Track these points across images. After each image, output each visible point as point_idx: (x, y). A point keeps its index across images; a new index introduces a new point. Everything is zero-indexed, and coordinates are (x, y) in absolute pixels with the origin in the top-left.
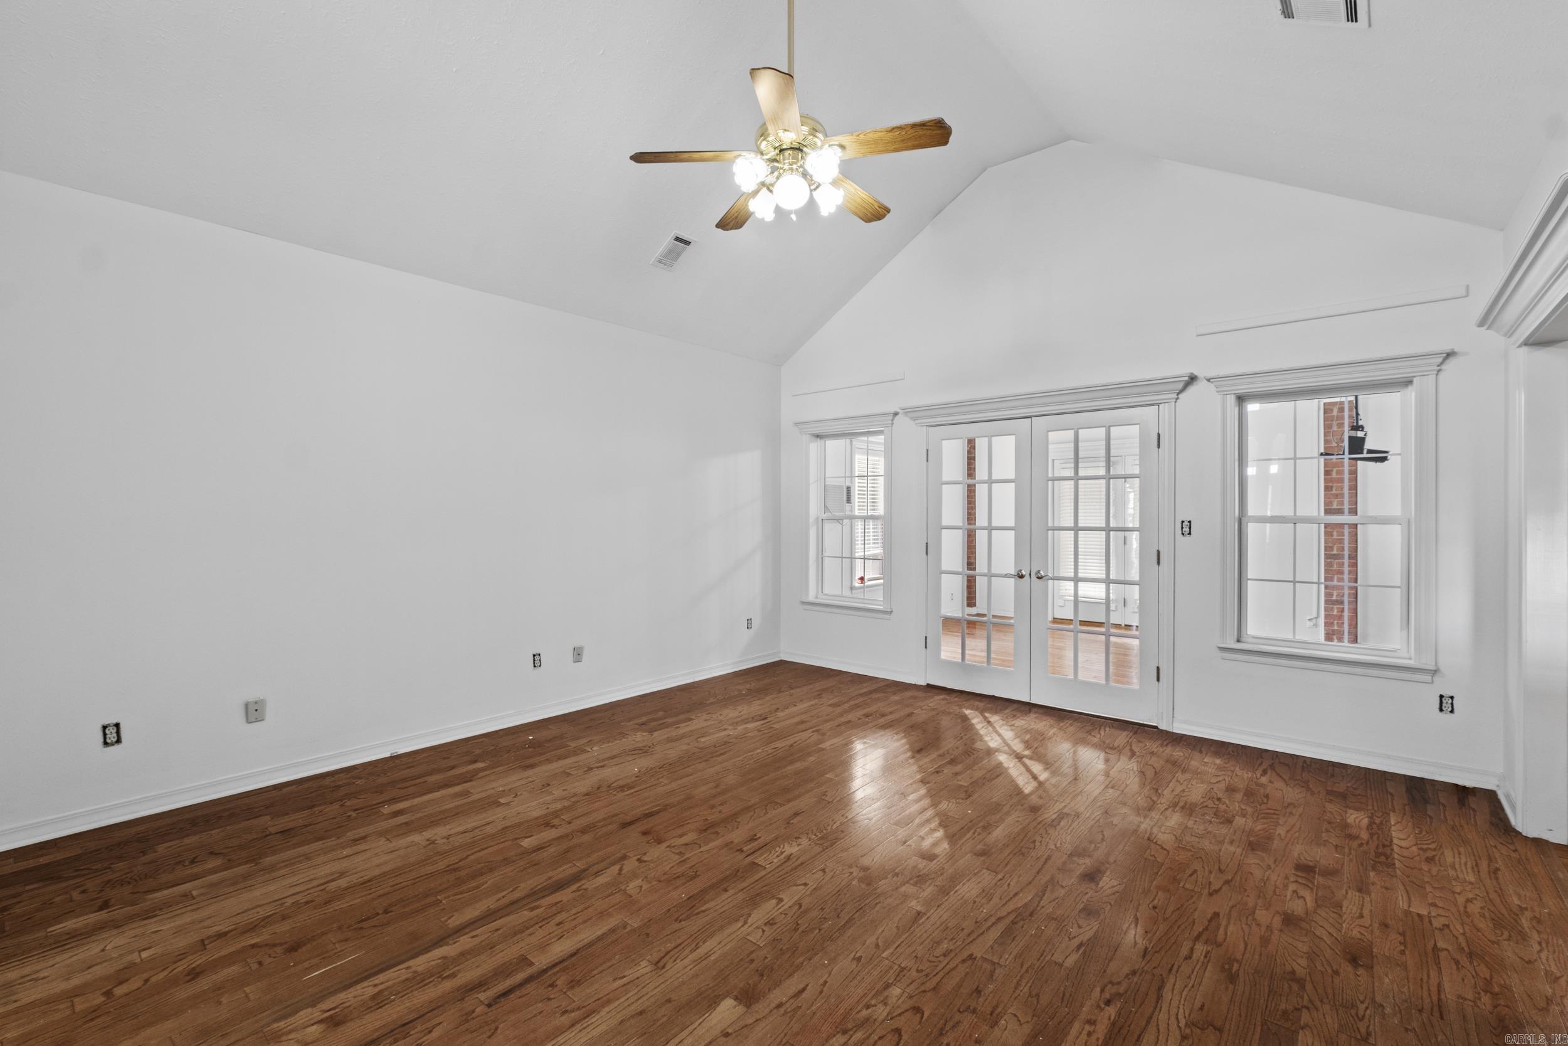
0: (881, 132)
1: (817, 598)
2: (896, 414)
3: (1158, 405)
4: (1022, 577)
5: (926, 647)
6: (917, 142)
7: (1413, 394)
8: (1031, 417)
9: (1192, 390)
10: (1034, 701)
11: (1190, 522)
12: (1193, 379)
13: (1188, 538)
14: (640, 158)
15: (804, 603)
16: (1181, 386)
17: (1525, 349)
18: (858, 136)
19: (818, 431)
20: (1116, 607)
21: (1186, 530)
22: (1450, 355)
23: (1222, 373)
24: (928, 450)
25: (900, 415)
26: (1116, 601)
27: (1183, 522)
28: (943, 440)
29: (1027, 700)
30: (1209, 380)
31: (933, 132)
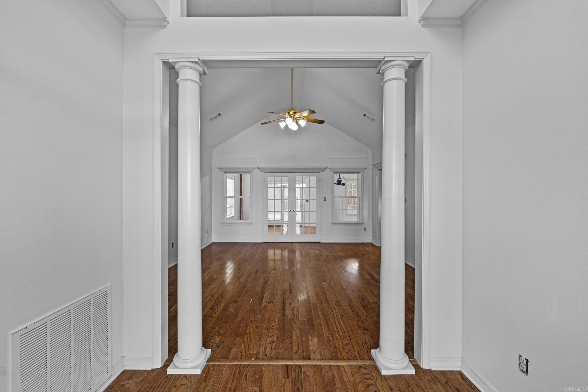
2: (255, 168)
3: (320, 172)
5: (264, 232)
6: (317, 122)
7: (360, 175)
8: (292, 172)
9: (326, 170)
10: (293, 241)
12: (326, 168)
13: (325, 201)
15: (221, 223)
16: (324, 169)
17: (379, 170)
19: (226, 171)
21: (325, 199)
22: (366, 168)
23: (332, 167)
24: (264, 179)
28: (268, 176)
29: (291, 241)
30: (329, 168)
31: (322, 122)
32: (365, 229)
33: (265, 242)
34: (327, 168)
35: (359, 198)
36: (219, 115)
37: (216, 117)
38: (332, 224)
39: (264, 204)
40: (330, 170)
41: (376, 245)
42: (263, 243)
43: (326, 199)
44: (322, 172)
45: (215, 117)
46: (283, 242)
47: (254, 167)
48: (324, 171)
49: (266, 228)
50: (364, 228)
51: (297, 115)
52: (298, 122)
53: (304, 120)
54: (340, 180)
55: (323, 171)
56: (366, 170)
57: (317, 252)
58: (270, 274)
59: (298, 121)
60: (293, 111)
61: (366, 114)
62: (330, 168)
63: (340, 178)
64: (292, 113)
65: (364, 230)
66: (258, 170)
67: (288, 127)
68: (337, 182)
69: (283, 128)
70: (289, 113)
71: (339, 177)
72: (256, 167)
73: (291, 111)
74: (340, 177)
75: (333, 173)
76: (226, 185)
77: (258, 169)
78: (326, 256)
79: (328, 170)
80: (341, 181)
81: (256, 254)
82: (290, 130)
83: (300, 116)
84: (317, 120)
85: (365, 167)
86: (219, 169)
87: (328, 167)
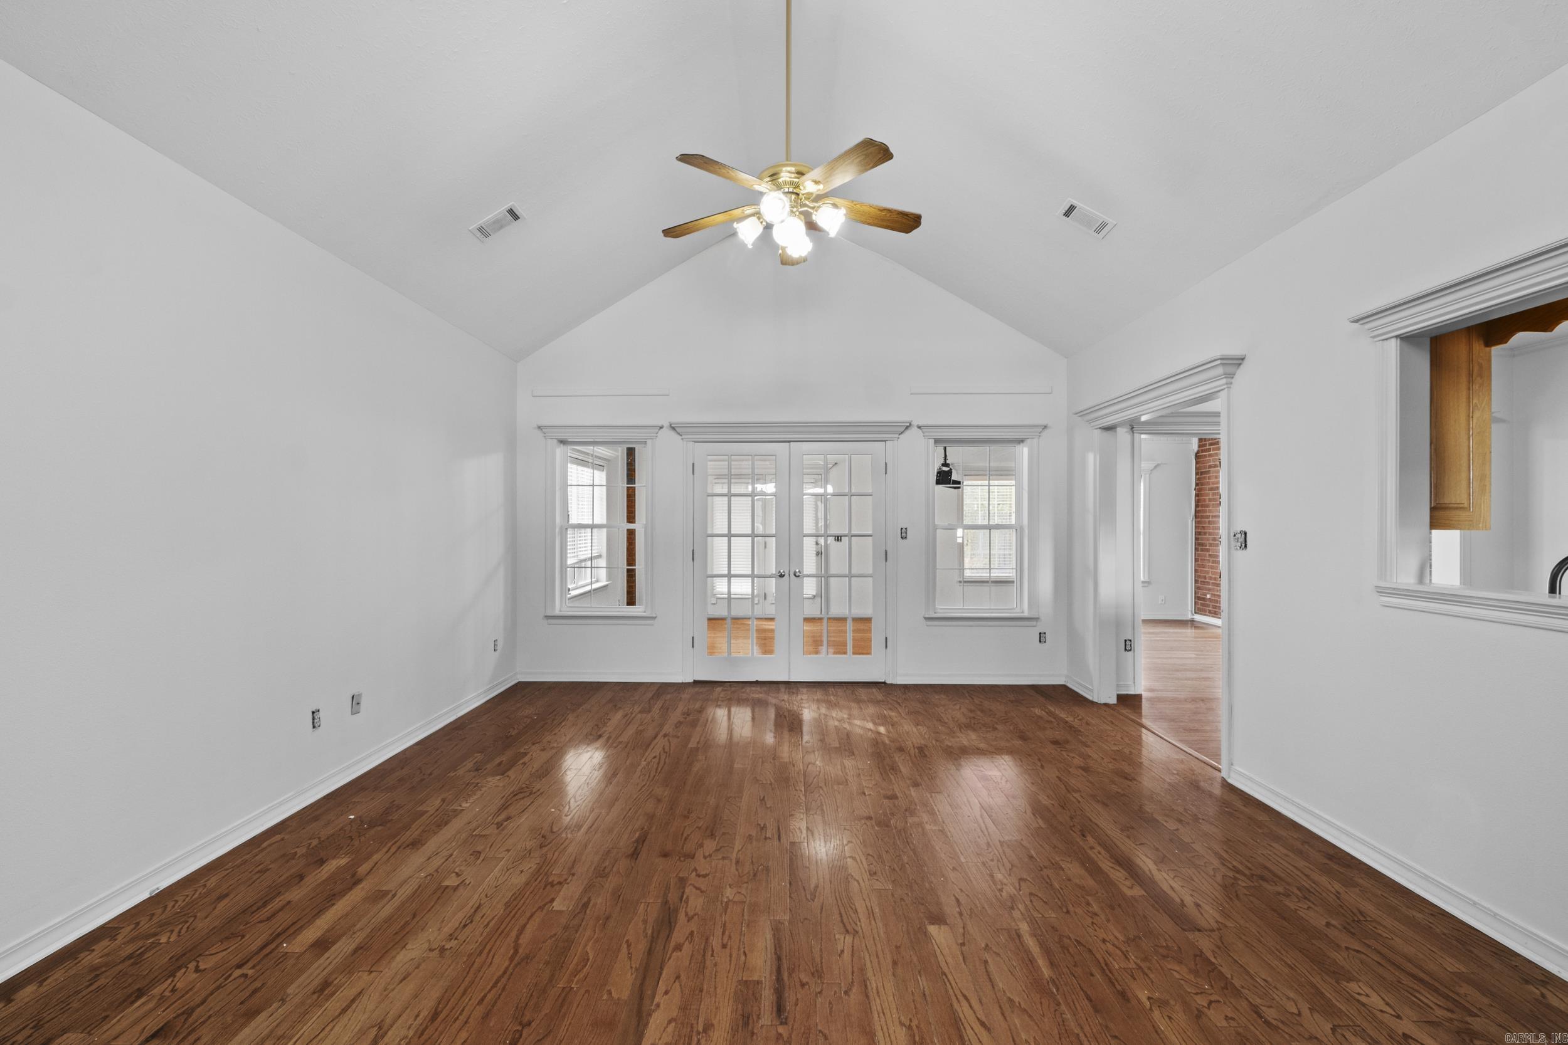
0: (874, 208)
1: (560, 611)
2: (661, 428)
3: (885, 441)
4: (782, 576)
5: (693, 647)
6: (891, 225)
7: (1026, 450)
9: (908, 432)
10: (794, 678)
11: (906, 529)
12: (909, 426)
13: (903, 542)
14: (685, 158)
15: (547, 617)
16: (902, 429)
17: (1099, 430)
18: (855, 205)
19: (563, 437)
20: (759, 601)
21: (903, 535)
22: (1045, 427)
23: (930, 423)
24: (693, 464)
25: (664, 429)
26: (758, 595)
27: (902, 529)
28: (708, 455)
29: (786, 679)
30: (919, 427)
31: (908, 222)
32: (1042, 638)
33: (696, 682)
34: (910, 424)
35: (1019, 529)
36: (513, 214)
37: (498, 225)
38: (925, 618)
39: (693, 550)
40: (920, 431)
41: (1090, 698)
42: (689, 683)
43: (908, 532)
44: (892, 440)
45: (494, 222)
46: (757, 682)
47: (660, 425)
48: (901, 436)
49: (701, 629)
50: (1040, 633)
51: (809, 186)
52: (814, 217)
53: (841, 209)
54: (945, 469)
55: (897, 436)
56: (1046, 431)
57: (882, 729)
58: (693, 857)
59: (811, 213)
60: (793, 169)
61: (1075, 203)
62: (920, 424)
63: (945, 465)
64: (786, 176)
65: (1040, 641)
66: (673, 433)
67: (774, 241)
68: (937, 476)
69: (750, 247)
70: (774, 176)
71: (942, 461)
72: (666, 424)
73: (784, 169)
74: (948, 462)
75: (932, 442)
76: (565, 486)
77: (674, 429)
78: (917, 751)
79: (914, 432)
80: (950, 472)
81: (655, 737)
82: (780, 251)
83: (821, 187)
84: (890, 211)
85: (1044, 423)
86: (538, 432)
87: (915, 423)
